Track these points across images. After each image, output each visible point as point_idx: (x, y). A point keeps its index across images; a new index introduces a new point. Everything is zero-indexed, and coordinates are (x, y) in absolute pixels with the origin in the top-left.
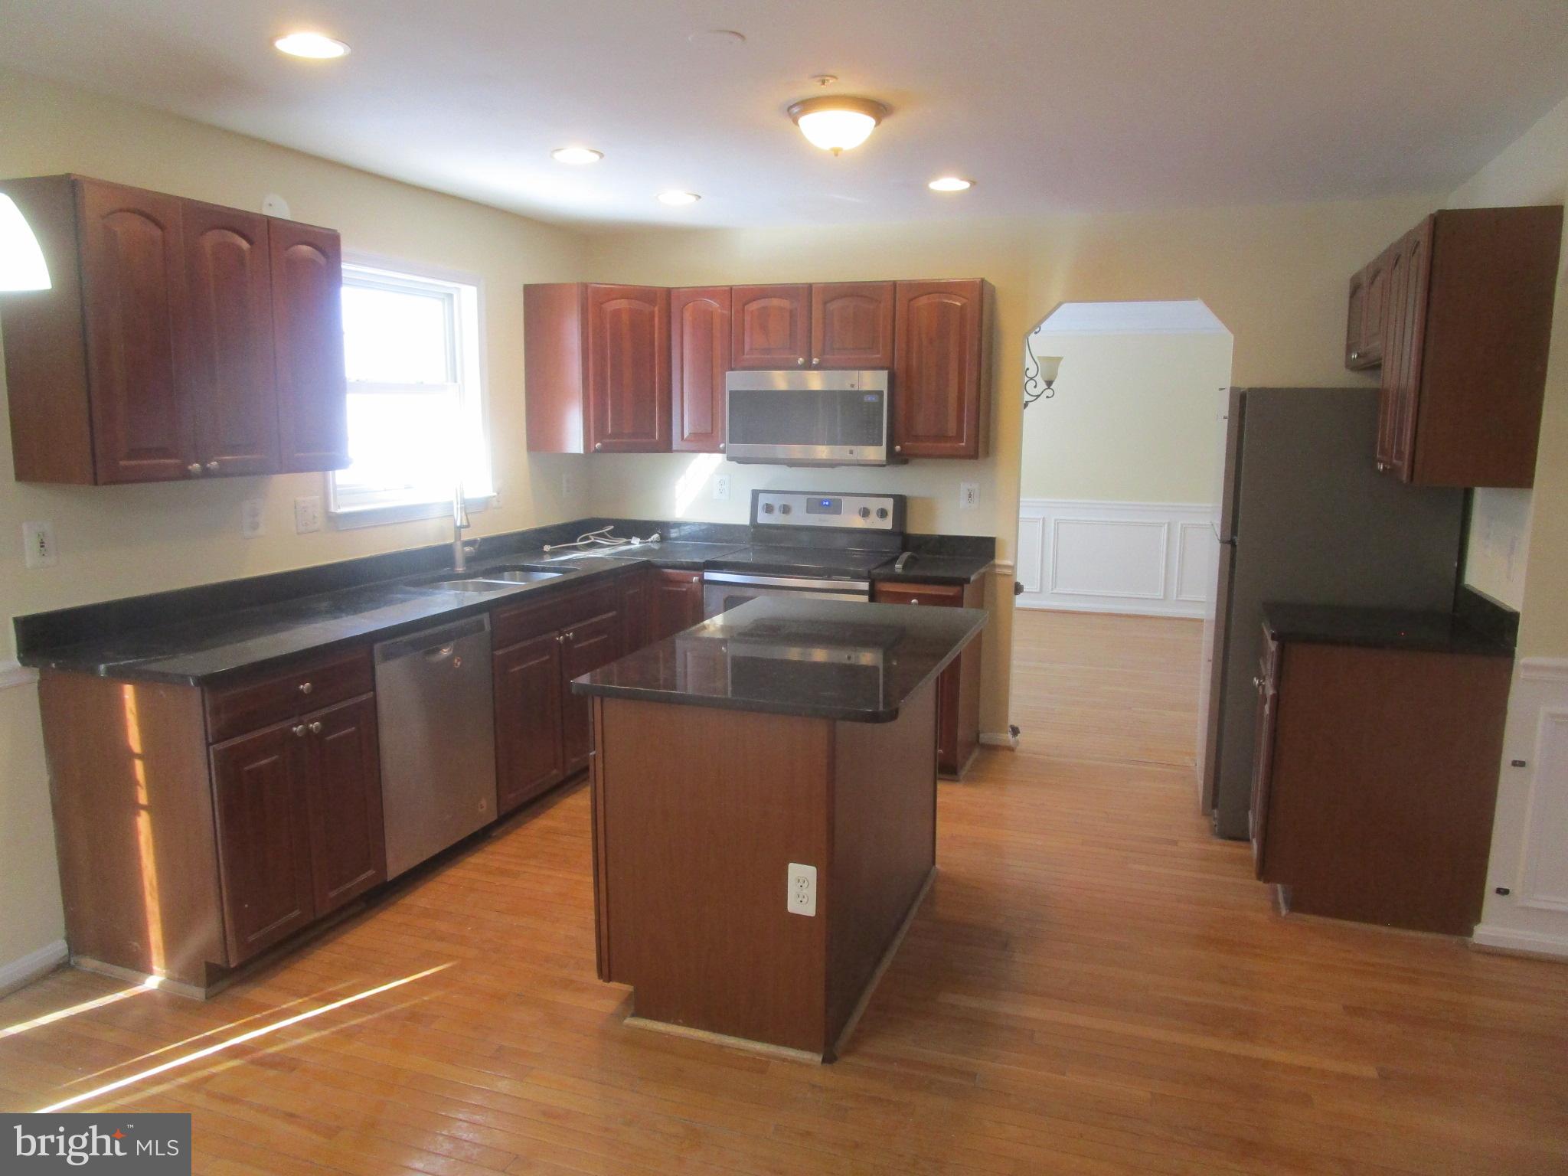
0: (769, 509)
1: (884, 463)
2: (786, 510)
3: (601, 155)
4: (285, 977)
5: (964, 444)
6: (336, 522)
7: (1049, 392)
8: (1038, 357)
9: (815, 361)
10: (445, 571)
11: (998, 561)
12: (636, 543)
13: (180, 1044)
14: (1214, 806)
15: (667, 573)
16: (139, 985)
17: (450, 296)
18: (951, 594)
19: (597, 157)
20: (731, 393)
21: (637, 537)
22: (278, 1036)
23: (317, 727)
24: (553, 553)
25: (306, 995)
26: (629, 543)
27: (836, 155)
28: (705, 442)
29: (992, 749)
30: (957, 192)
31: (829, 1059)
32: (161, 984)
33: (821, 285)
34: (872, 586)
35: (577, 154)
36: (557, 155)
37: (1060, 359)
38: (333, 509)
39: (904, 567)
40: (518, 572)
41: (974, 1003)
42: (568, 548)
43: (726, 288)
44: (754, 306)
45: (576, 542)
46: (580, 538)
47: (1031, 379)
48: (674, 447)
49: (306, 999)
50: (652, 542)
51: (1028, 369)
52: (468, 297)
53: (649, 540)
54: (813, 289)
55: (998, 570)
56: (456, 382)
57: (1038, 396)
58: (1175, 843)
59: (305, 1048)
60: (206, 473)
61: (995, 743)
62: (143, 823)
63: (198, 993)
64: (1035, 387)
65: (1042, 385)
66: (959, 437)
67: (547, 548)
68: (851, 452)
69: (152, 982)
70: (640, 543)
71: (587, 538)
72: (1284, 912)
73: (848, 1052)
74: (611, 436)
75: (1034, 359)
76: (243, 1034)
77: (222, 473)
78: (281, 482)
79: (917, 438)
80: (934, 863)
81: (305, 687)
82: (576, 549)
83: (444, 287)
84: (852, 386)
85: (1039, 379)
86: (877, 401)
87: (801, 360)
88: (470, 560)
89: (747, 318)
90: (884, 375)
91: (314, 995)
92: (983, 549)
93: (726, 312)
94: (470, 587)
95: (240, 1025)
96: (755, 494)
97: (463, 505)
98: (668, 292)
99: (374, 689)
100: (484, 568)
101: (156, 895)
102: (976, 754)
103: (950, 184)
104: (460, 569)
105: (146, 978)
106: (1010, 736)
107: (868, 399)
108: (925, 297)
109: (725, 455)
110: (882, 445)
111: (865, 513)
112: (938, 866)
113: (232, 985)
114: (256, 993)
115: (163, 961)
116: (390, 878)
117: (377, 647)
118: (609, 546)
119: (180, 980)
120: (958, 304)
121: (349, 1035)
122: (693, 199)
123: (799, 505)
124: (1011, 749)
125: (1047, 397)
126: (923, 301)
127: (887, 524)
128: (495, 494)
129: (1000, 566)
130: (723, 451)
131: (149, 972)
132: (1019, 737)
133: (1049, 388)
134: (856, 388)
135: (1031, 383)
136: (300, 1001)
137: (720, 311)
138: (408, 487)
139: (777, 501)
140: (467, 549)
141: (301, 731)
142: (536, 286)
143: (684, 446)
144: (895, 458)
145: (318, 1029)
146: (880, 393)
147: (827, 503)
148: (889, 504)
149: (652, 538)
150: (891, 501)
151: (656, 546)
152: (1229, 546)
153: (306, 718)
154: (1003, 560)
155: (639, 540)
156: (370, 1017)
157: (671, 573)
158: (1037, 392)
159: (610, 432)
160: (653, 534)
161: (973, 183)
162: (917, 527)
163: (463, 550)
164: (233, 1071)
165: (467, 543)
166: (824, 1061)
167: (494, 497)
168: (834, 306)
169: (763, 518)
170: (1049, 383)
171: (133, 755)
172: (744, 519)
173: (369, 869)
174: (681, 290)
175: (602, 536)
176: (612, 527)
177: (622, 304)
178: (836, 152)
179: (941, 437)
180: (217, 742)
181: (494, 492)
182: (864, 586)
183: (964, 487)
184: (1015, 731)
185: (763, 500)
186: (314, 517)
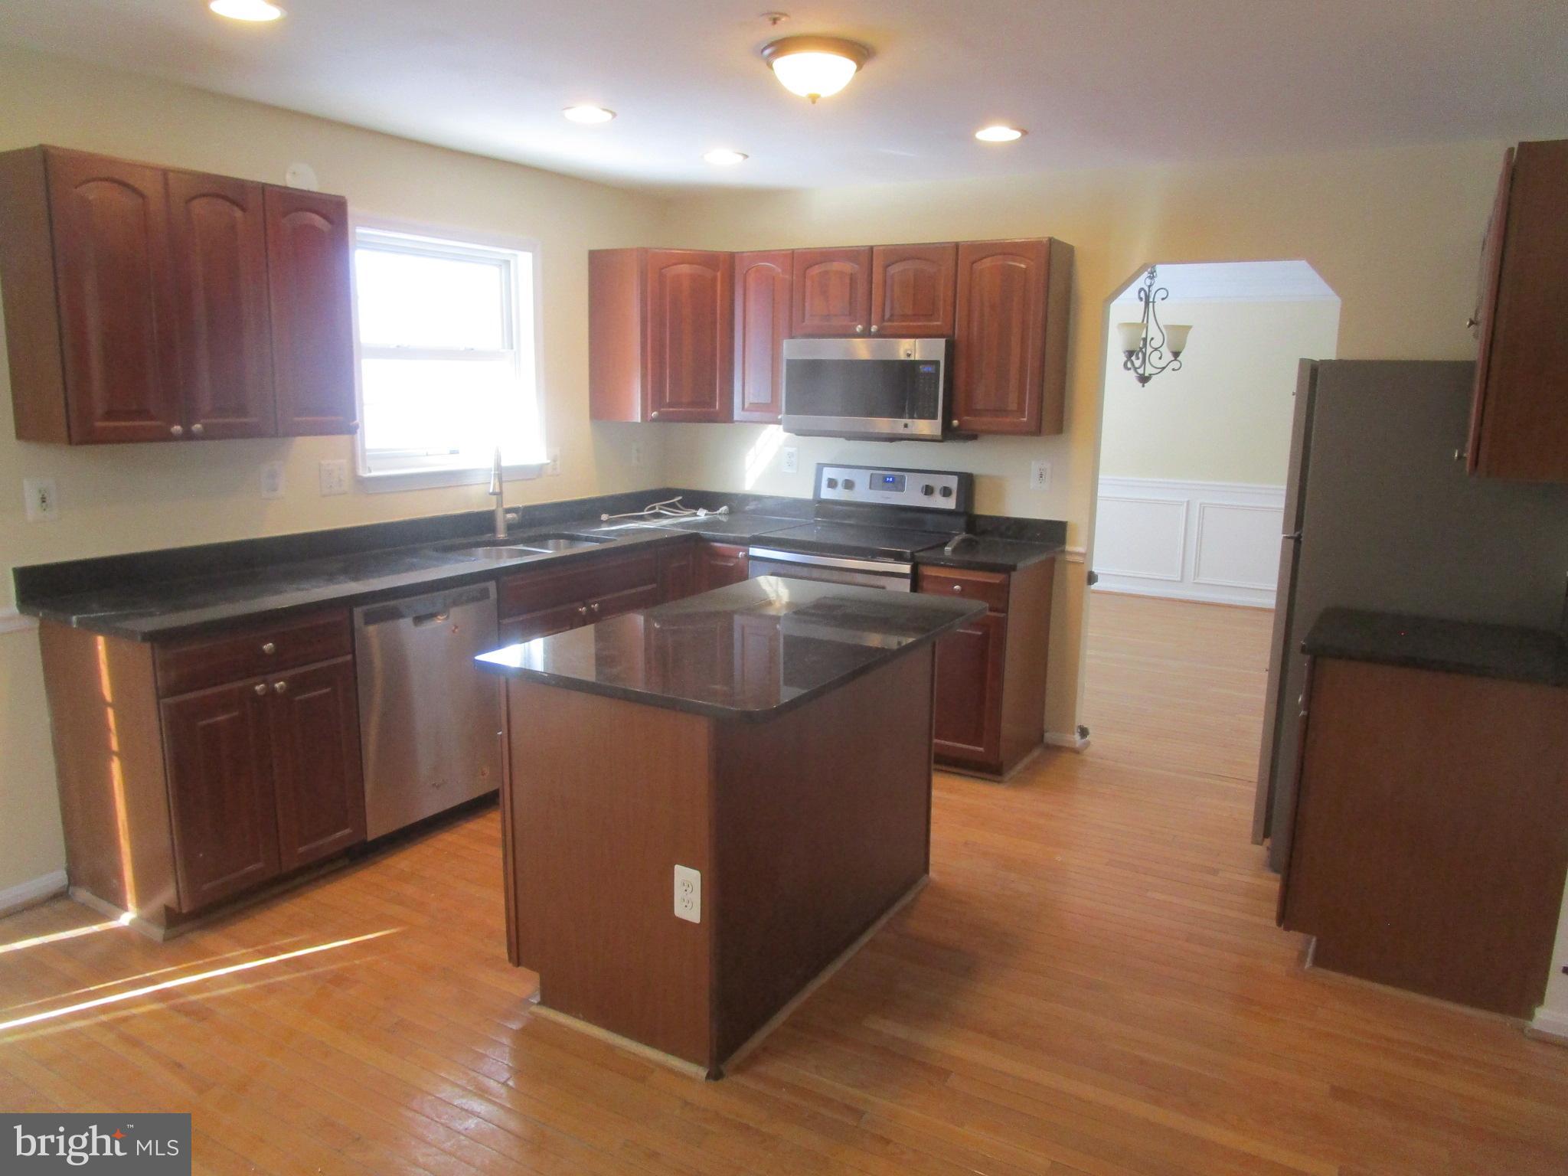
0: (832, 484)
1: (940, 438)
2: (849, 485)
3: (614, 115)
4: (244, 927)
5: (1025, 419)
6: (364, 485)
7: (1176, 364)
8: (1166, 327)
9: (874, 328)
10: (488, 537)
11: (1069, 548)
12: (702, 514)
13: (120, 981)
14: (1267, 834)
15: (716, 547)
16: (114, 920)
17: (508, 262)
18: (998, 581)
19: (610, 116)
20: (789, 361)
21: (704, 508)
22: (208, 984)
23: (281, 687)
24: (610, 522)
25: (253, 946)
26: (695, 515)
27: (814, 102)
28: (767, 412)
29: (1057, 749)
30: (1012, 141)
31: (715, 1075)
32: (132, 922)
33: (881, 248)
34: (914, 569)
35: (588, 113)
36: (568, 114)
37: (1190, 327)
38: (364, 473)
39: (954, 551)
40: (561, 541)
41: (902, 1032)
42: (629, 517)
43: (788, 252)
44: (816, 270)
45: (643, 511)
46: (649, 507)
47: (1156, 349)
48: (735, 418)
49: (250, 950)
50: (720, 514)
51: (1152, 339)
52: (524, 262)
53: (718, 512)
54: (874, 251)
55: (1069, 558)
56: (512, 348)
57: (1164, 368)
58: (1214, 872)
59: (226, 1000)
60: (188, 436)
61: (1060, 744)
62: (116, 767)
63: (157, 933)
64: (1160, 358)
65: (1168, 356)
66: (1021, 410)
67: (604, 517)
68: (906, 426)
69: (126, 919)
70: (706, 515)
71: (654, 508)
72: (1308, 964)
73: (739, 1069)
74: (671, 405)
75: (1159, 327)
76: (181, 978)
77: (207, 435)
78: (305, 446)
79: (976, 413)
80: (926, 870)
81: (268, 647)
82: (642, 518)
83: (498, 253)
84: (909, 355)
85: (1165, 350)
86: (934, 372)
87: (859, 328)
88: (510, 527)
89: (808, 283)
90: (940, 344)
91: (260, 947)
92: (1053, 534)
93: (787, 277)
94: (505, 554)
95: (180, 969)
96: (820, 467)
97: (497, 472)
98: (732, 256)
99: (353, 652)
100: (525, 535)
101: (127, 837)
102: (1036, 753)
103: (998, 134)
104: (501, 535)
105: (121, 914)
106: (1077, 737)
107: (923, 369)
108: (989, 259)
109: (781, 427)
110: (936, 419)
111: (928, 491)
112: (933, 874)
113: (192, 930)
114: (209, 939)
115: (134, 901)
116: (370, 838)
117: (358, 612)
118: (673, 517)
119: (148, 920)
120: (1023, 266)
121: (271, 990)
122: (740, 158)
123: (862, 479)
124: (1076, 752)
125: (1173, 370)
126: (987, 263)
127: (950, 504)
128: (549, 461)
129: (1071, 553)
130: (779, 422)
131: (124, 908)
132: (1088, 738)
133: (1175, 360)
134: (912, 358)
135: (1156, 354)
136: (244, 951)
137: (781, 275)
138: (453, 452)
139: (840, 475)
140: (509, 516)
141: (262, 690)
142: (598, 251)
143: (747, 415)
144: (950, 433)
145: (246, 982)
146: (937, 363)
147: (888, 479)
148: (953, 483)
149: (721, 509)
150: (955, 479)
151: (724, 519)
152: (1292, 542)
153: (270, 677)
154: (1075, 546)
155: (705, 511)
156: (297, 975)
157: (720, 547)
158: (1162, 364)
159: (668, 401)
160: (721, 506)
161: (1024, 132)
162: (984, 508)
163: (505, 517)
164: (151, 1014)
165: (508, 511)
166: (708, 1076)
167: (548, 464)
168: (895, 269)
169: (826, 494)
170: (1176, 354)
171: (106, 704)
172: (808, 495)
173: (347, 828)
174: (745, 254)
175: (673, 506)
176: (680, 498)
177: (685, 269)
178: (814, 99)
179: (999, 411)
180: (165, 697)
181: (548, 459)
182: (906, 568)
183: (1035, 467)
184: (1084, 732)
185: (828, 473)
186: (340, 480)
